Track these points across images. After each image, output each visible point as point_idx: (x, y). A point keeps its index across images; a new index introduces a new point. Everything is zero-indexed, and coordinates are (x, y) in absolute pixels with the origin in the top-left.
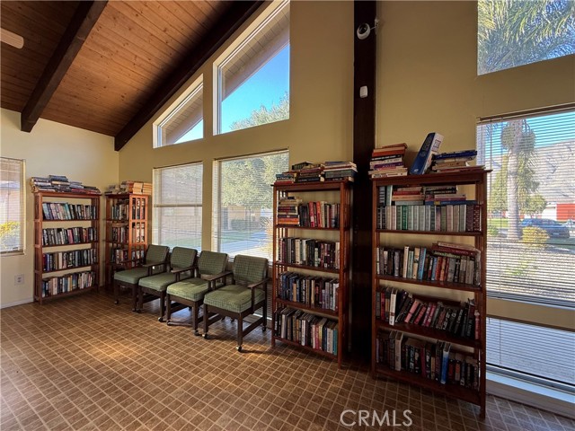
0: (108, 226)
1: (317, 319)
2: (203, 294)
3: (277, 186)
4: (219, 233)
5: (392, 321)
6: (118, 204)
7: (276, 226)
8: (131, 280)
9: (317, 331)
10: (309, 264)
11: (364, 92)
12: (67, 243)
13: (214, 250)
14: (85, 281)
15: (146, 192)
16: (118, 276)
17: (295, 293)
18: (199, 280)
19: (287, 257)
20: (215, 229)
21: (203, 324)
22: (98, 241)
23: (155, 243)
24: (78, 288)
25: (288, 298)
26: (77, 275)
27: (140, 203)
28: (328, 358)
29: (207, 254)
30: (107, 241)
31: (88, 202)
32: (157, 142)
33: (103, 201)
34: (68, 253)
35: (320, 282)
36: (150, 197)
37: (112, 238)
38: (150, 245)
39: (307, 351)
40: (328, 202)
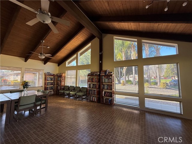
0: (57, 82)
1: (94, 97)
2: (76, 93)
3: (88, 76)
4: (79, 83)
5: (103, 95)
6: (59, 77)
7: (88, 82)
8: (63, 92)
9: (94, 98)
10: (93, 88)
11: (101, 62)
12: (50, 85)
13: (78, 86)
14: (52, 93)
15: (65, 75)
16: (60, 91)
17: (91, 92)
18: (75, 91)
19: (90, 87)
20: (78, 82)
21: (76, 98)
22: (55, 85)
23: (66, 85)
24: (51, 94)
25: (90, 93)
26: (51, 91)
27: (63, 77)
28: (95, 102)
29: (76, 87)
30: (56, 85)
31: (53, 77)
32: (67, 66)
33: (56, 77)
34: (50, 87)
35: (94, 91)
36: (65, 76)
37: (57, 84)
38: (65, 86)
39: (92, 101)
40: (95, 78)
